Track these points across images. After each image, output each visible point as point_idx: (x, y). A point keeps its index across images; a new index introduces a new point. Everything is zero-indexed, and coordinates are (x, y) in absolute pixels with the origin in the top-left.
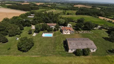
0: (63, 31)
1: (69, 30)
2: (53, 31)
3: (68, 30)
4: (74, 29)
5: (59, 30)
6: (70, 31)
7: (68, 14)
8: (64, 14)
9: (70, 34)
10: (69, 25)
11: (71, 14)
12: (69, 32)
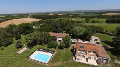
0: (77, 54)
1: (94, 52)
2: (57, 48)
3: (90, 52)
4: (107, 49)
5: (71, 48)
6: (98, 56)
7: (93, 22)
8: (87, 22)
9: (95, 64)
10: (94, 38)
11: (98, 22)
12: (93, 57)
